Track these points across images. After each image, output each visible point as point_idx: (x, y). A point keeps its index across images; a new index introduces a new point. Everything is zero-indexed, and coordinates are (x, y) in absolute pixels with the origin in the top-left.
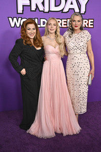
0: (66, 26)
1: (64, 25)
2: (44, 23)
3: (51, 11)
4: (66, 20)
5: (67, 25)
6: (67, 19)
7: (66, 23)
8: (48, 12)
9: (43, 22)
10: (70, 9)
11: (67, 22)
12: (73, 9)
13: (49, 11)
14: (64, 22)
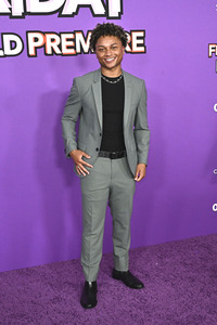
0: (72, 51)
1: (68, 47)
2: (13, 45)
3: (30, 14)
4: (71, 36)
5: (74, 47)
6: (74, 33)
7: (71, 43)
8: (23, 17)
9: (11, 42)
10: (79, 6)
11: (74, 40)
12: (90, 6)
13: (26, 13)
14: (68, 40)
